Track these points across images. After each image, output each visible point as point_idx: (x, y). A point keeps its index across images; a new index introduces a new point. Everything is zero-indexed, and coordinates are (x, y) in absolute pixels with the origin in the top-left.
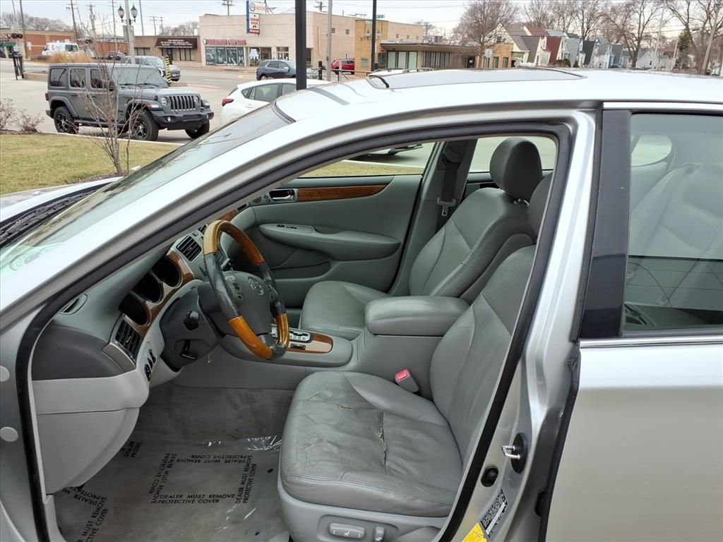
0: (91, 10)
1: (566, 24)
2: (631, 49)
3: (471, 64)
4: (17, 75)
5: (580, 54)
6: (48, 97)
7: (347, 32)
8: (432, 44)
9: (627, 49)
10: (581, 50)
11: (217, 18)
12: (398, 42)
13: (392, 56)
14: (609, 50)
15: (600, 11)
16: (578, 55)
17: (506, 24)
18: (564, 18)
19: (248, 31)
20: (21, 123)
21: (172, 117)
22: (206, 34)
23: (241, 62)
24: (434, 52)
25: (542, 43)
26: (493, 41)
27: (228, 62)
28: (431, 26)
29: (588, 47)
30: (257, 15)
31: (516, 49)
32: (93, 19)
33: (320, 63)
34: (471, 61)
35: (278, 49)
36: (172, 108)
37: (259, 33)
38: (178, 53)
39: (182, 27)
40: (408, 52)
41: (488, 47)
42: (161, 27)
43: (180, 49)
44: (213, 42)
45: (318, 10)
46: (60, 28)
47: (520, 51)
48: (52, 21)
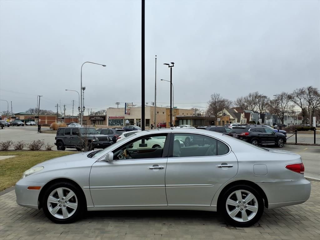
0: (65, 107)
1: (253, 108)
2: (280, 117)
3: (213, 124)
4: (38, 131)
5: (259, 119)
6: (56, 138)
7: (163, 113)
8: (197, 117)
9: (279, 117)
10: (260, 117)
11: (113, 109)
12: (183, 116)
13: (181, 122)
14: (272, 117)
15: (266, 103)
16: (258, 119)
17: (227, 108)
18: (251, 106)
19: (125, 113)
20: (46, 147)
21: (99, 144)
22: (109, 115)
23: (122, 124)
24: (197, 119)
25: (243, 115)
26: (221, 115)
27: (117, 125)
28: (197, 110)
29: (263, 116)
30: (129, 108)
31: (231, 117)
32: (65, 110)
33: (152, 125)
34: (213, 123)
35: (137, 119)
36: (100, 141)
37: (129, 114)
38: (97, 122)
39: (99, 112)
40: (187, 120)
41: (219, 117)
42: (91, 112)
43: (98, 120)
44: (112, 117)
45: (152, 105)
46: (51, 113)
47: (233, 118)
48: (48, 111)
